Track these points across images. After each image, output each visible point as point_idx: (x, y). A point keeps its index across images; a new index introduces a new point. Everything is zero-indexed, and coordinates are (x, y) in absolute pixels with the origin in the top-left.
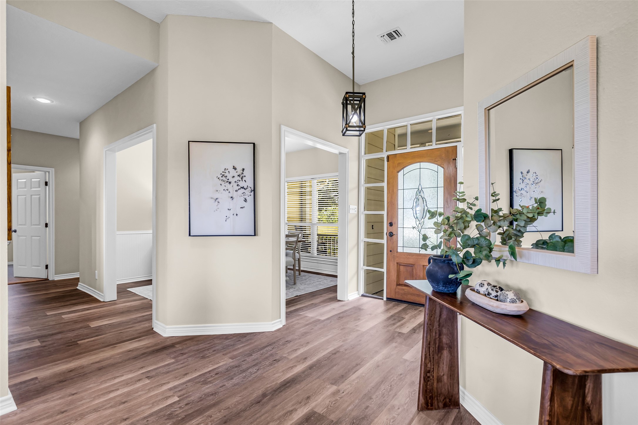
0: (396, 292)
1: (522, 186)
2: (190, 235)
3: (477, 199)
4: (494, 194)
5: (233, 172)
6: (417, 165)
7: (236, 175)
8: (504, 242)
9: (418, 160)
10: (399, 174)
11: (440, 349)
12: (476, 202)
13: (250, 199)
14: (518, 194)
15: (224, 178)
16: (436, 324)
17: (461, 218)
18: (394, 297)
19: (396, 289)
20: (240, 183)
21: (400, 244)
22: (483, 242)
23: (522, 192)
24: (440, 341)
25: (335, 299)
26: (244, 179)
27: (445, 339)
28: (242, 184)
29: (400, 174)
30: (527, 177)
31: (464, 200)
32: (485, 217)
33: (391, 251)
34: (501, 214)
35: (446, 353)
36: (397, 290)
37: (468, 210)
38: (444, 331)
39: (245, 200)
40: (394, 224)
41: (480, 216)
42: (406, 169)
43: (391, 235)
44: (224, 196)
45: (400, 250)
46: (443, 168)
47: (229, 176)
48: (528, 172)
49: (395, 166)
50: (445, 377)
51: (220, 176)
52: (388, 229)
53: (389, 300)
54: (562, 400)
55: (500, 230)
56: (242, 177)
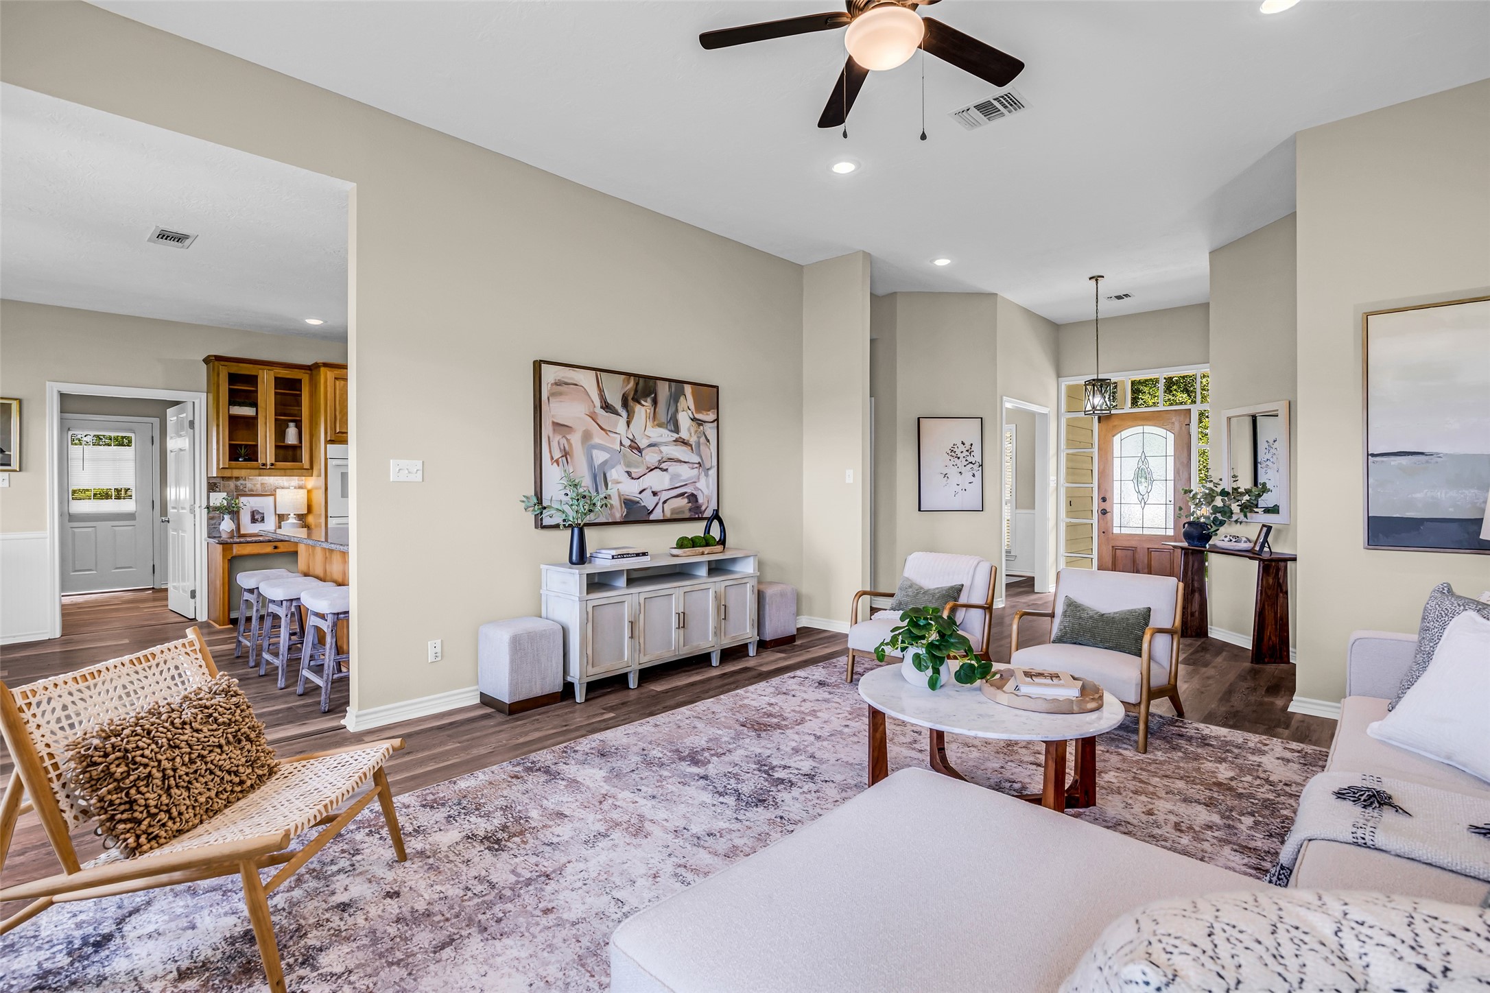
1: (1268, 456)
2: (920, 510)
3: (1221, 480)
4: (1234, 476)
5: (962, 448)
6: (1139, 429)
7: (964, 450)
8: (1241, 510)
9: (1142, 423)
10: (1115, 438)
11: (1193, 591)
12: (1220, 482)
13: (978, 474)
14: (1263, 465)
15: (953, 454)
16: (1190, 573)
17: (1209, 494)
20: (969, 458)
21: (1116, 522)
22: (1226, 509)
23: (1268, 463)
24: (1193, 585)
25: (1033, 592)
26: (972, 454)
27: (1196, 585)
28: (970, 459)
29: (1117, 439)
30: (1274, 447)
31: (1211, 481)
32: (1227, 494)
33: (1103, 533)
34: (1239, 490)
35: (1197, 595)
37: (1214, 488)
38: (1196, 578)
39: (974, 476)
40: (1108, 498)
41: (1224, 493)
42: (1125, 433)
43: (1104, 512)
44: (953, 472)
45: (1116, 531)
46: (1175, 434)
47: (958, 452)
48: (1274, 441)
49: (1110, 428)
50: (1197, 613)
51: (949, 452)
52: (1100, 506)
54: (1267, 580)
55: (1239, 503)
56: (970, 451)
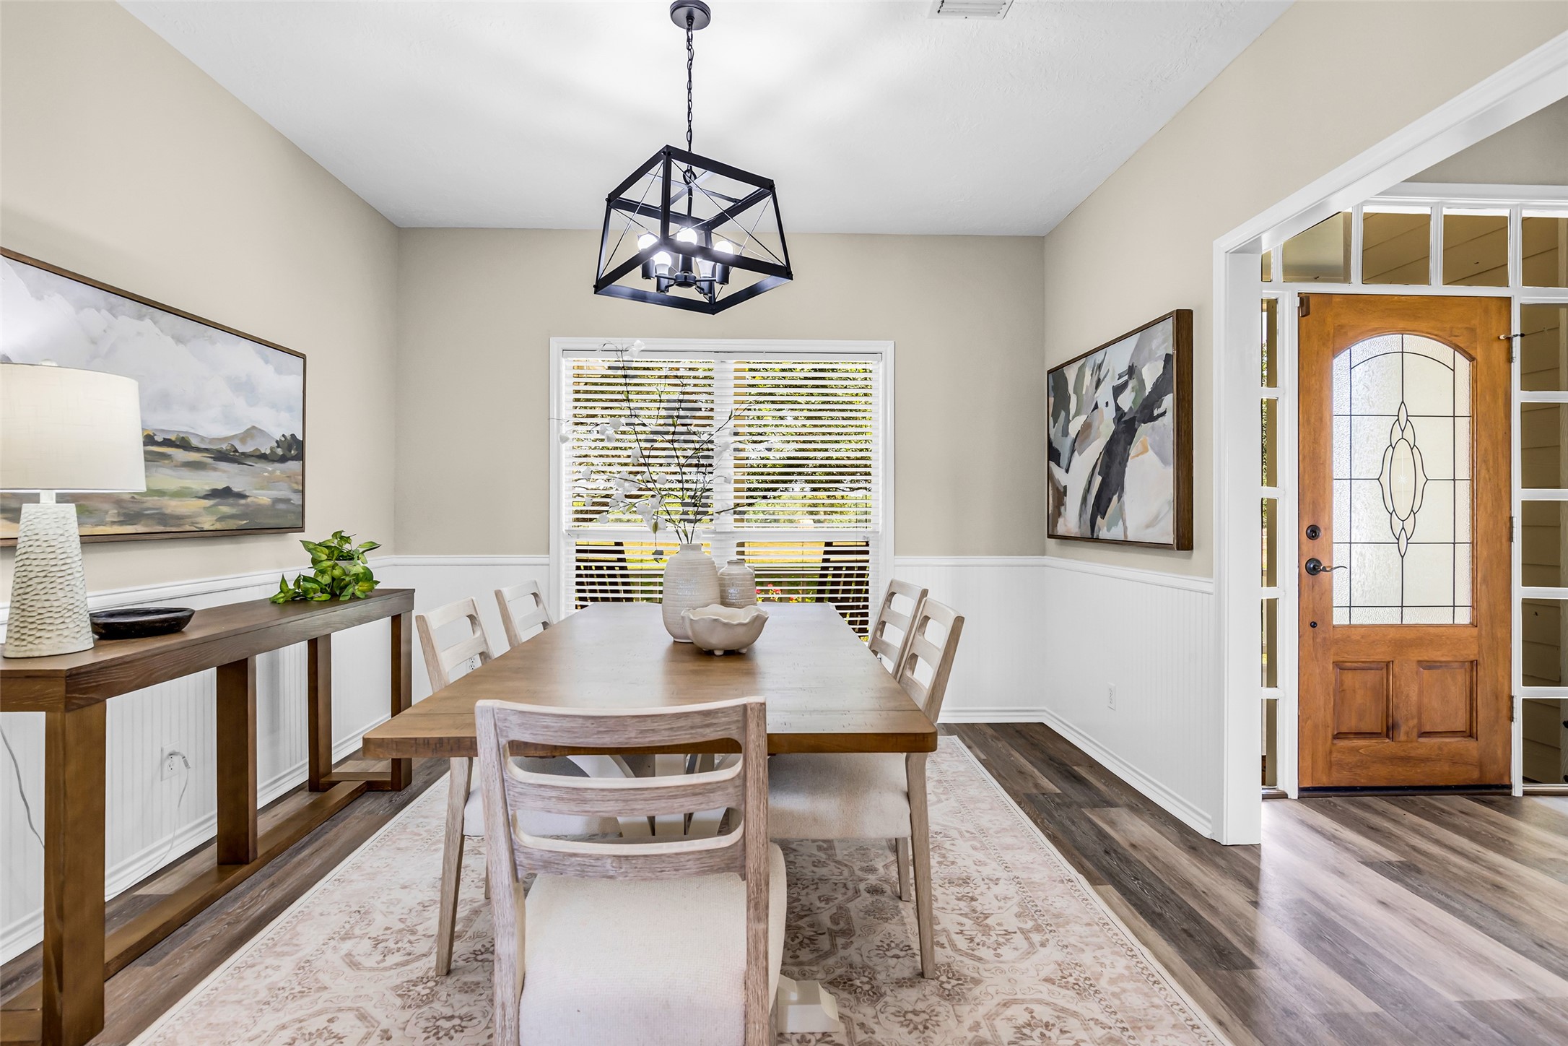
0: (1330, 765)
6: (1391, 341)
9: (1402, 325)
10: (1337, 362)
18: (1324, 781)
19: (1331, 752)
21: (1340, 597)
29: (1340, 364)
33: (1314, 625)
36: (1334, 755)
40: (1325, 529)
42: (1359, 351)
43: (1313, 568)
45: (1340, 618)
46: (1471, 359)
49: (1328, 335)
52: (1305, 548)
53: (1305, 794)
